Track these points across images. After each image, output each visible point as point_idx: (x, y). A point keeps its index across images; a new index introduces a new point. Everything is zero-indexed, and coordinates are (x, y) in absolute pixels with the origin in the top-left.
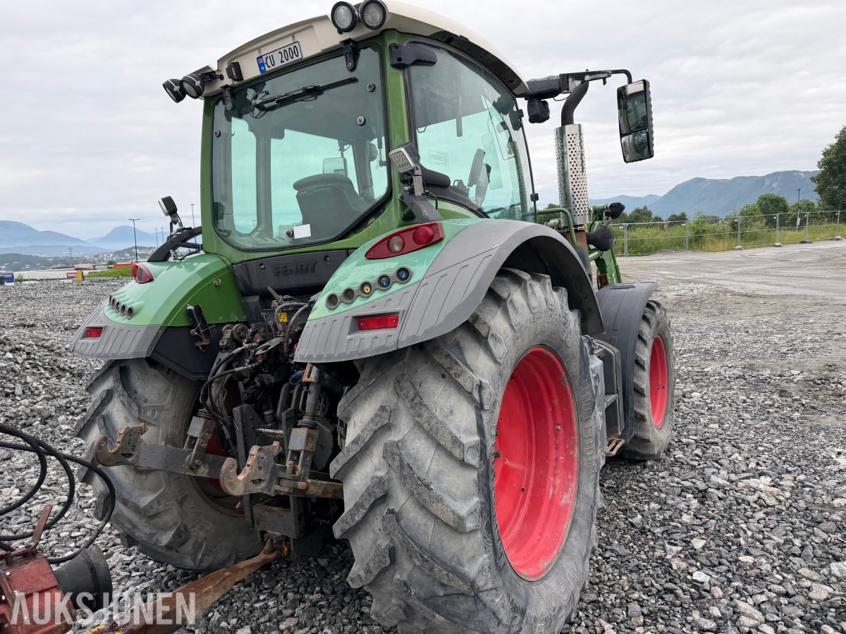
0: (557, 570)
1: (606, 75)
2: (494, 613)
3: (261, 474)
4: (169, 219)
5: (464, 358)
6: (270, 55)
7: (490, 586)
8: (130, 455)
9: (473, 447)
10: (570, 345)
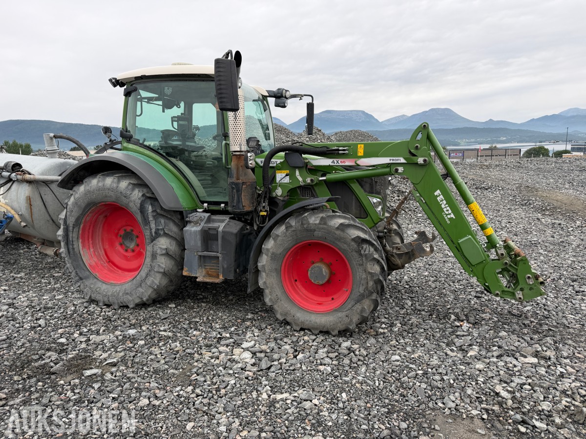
9: (62, 219)
10: (132, 207)
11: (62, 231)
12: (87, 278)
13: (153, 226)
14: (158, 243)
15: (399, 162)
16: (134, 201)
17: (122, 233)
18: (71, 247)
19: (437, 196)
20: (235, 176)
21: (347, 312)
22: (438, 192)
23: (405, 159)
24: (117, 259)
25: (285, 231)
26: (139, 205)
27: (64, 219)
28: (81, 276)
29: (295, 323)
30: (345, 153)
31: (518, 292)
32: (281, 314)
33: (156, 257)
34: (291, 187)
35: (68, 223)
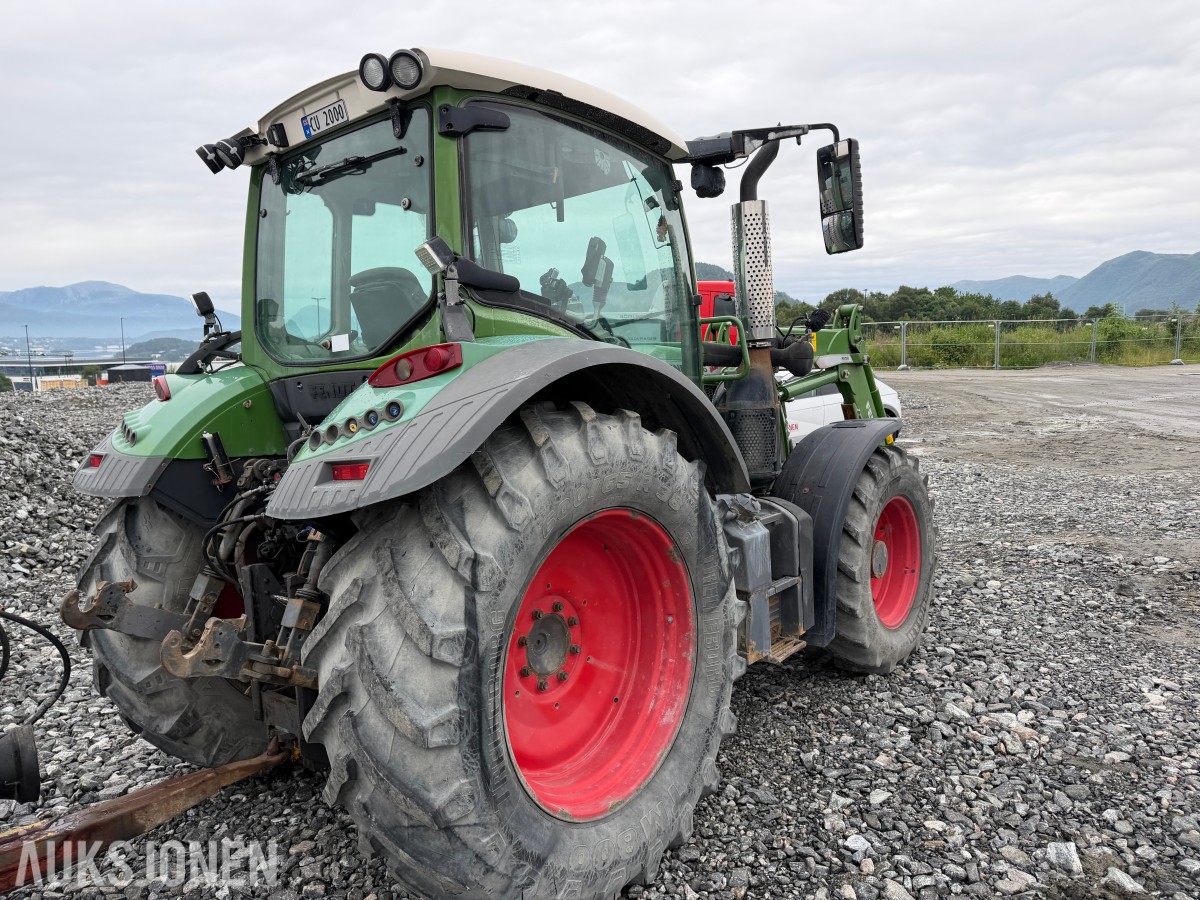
0: (627, 812)
1: (800, 131)
2: (477, 856)
3: (219, 653)
4: (203, 321)
5: (464, 522)
6: (314, 115)
7: (472, 819)
8: (110, 617)
9: (453, 639)
10: (677, 508)
11: (452, 694)
12: (554, 842)
15: (848, 361)
16: (685, 489)
17: (528, 629)
22: (868, 405)
23: (851, 356)
28: (538, 849)
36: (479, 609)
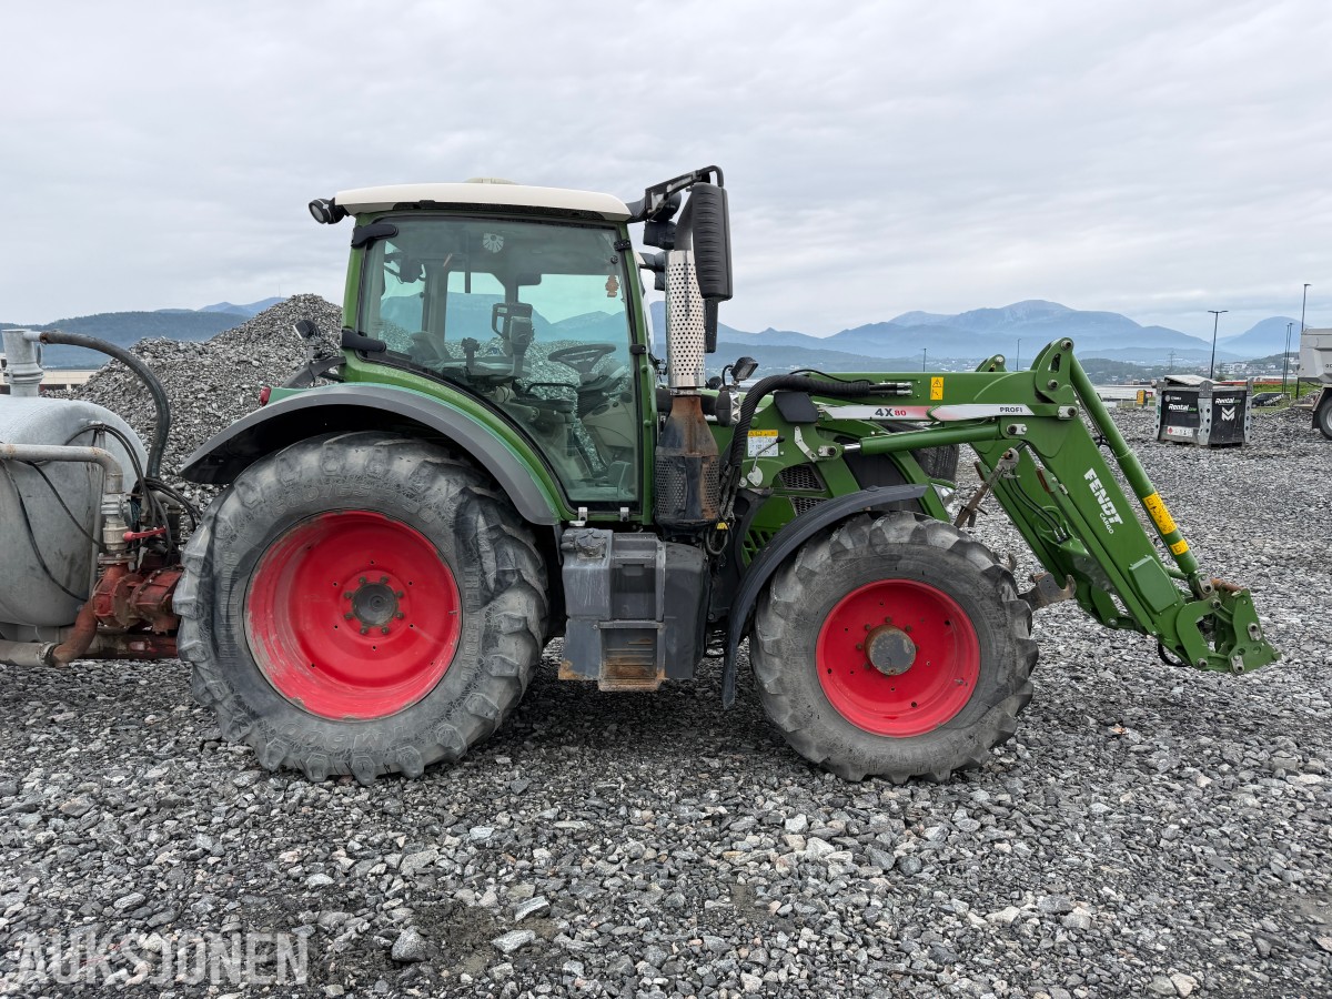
1: (690, 179)
9: (196, 559)
10: (429, 521)
11: (195, 590)
12: (272, 711)
13: (490, 563)
14: (503, 607)
15: (1019, 413)
16: (438, 507)
17: (352, 589)
18: (223, 632)
19: (1089, 481)
20: (685, 442)
21: (968, 729)
22: (1090, 474)
23: (1030, 407)
24: (338, 658)
25: (830, 561)
26: (452, 515)
27: (205, 559)
28: (253, 707)
29: (853, 765)
30: (906, 395)
31: (1237, 657)
32: (819, 749)
33: (496, 640)
34: (784, 465)
35: (216, 571)
36: (216, 548)
